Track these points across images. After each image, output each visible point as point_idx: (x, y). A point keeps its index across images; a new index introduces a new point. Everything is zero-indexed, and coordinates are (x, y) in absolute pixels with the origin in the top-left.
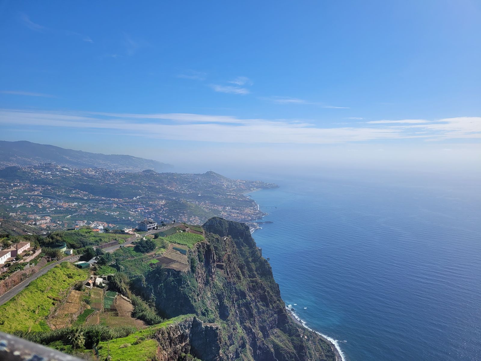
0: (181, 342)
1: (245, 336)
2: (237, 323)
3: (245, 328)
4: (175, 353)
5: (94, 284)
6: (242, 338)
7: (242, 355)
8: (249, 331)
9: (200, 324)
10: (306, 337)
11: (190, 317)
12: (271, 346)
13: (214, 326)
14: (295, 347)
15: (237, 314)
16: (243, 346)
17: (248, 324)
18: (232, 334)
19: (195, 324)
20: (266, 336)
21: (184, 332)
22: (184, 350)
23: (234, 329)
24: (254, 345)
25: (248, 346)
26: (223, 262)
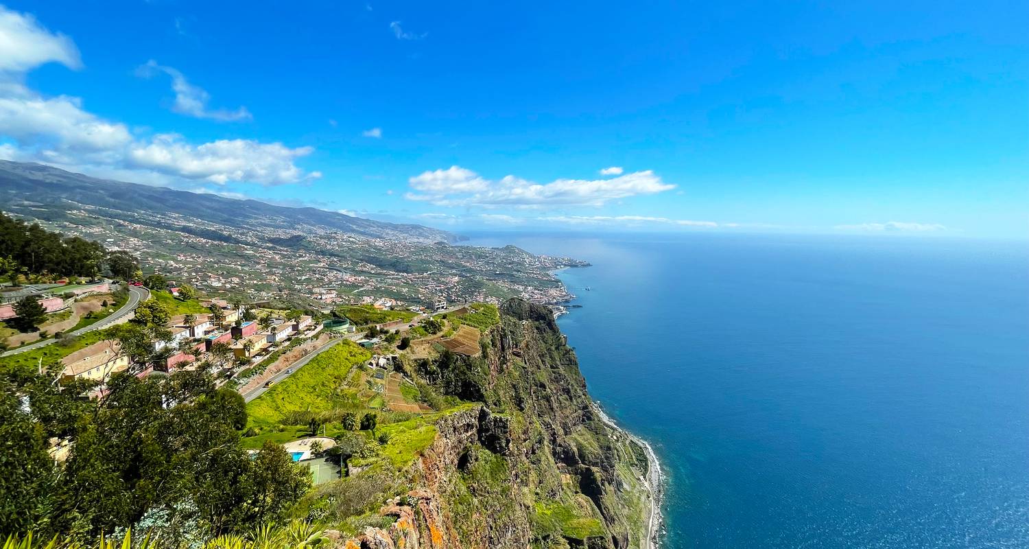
0: (466, 431)
1: (544, 431)
2: (535, 417)
3: (543, 422)
5: (377, 365)
6: (540, 433)
7: (538, 452)
8: (547, 426)
9: (488, 414)
10: (615, 438)
11: (477, 406)
12: (573, 444)
13: (504, 417)
14: (601, 447)
15: (535, 407)
16: (540, 442)
17: (547, 419)
18: (527, 428)
19: (483, 414)
20: (568, 433)
21: (470, 421)
22: (470, 440)
23: (530, 423)
24: (554, 441)
25: (545, 443)
26: (520, 349)
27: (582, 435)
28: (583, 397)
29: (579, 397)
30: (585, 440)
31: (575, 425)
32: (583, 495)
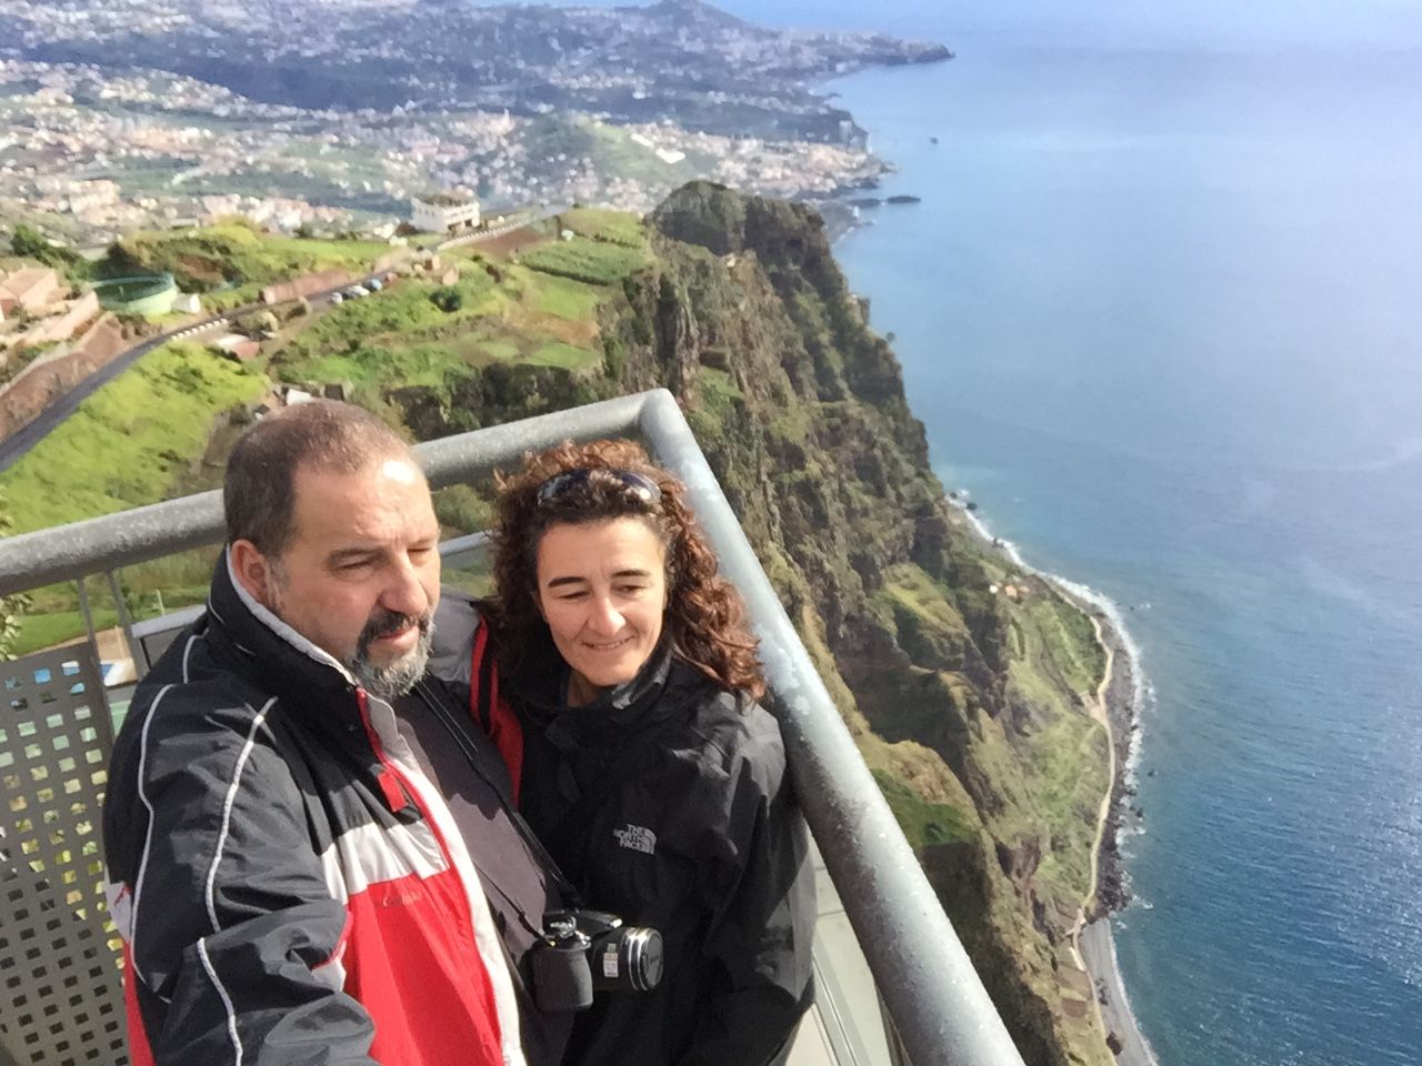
1: (801, 582)
3: (801, 559)
8: (813, 568)
14: (968, 621)
17: (809, 548)
20: (872, 584)
24: (829, 609)
26: (723, 345)
27: (914, 587)
28: (918, 480)
29: (907, 481)
30: (923, 602)
31: (892, 561)
32: (916, 747)
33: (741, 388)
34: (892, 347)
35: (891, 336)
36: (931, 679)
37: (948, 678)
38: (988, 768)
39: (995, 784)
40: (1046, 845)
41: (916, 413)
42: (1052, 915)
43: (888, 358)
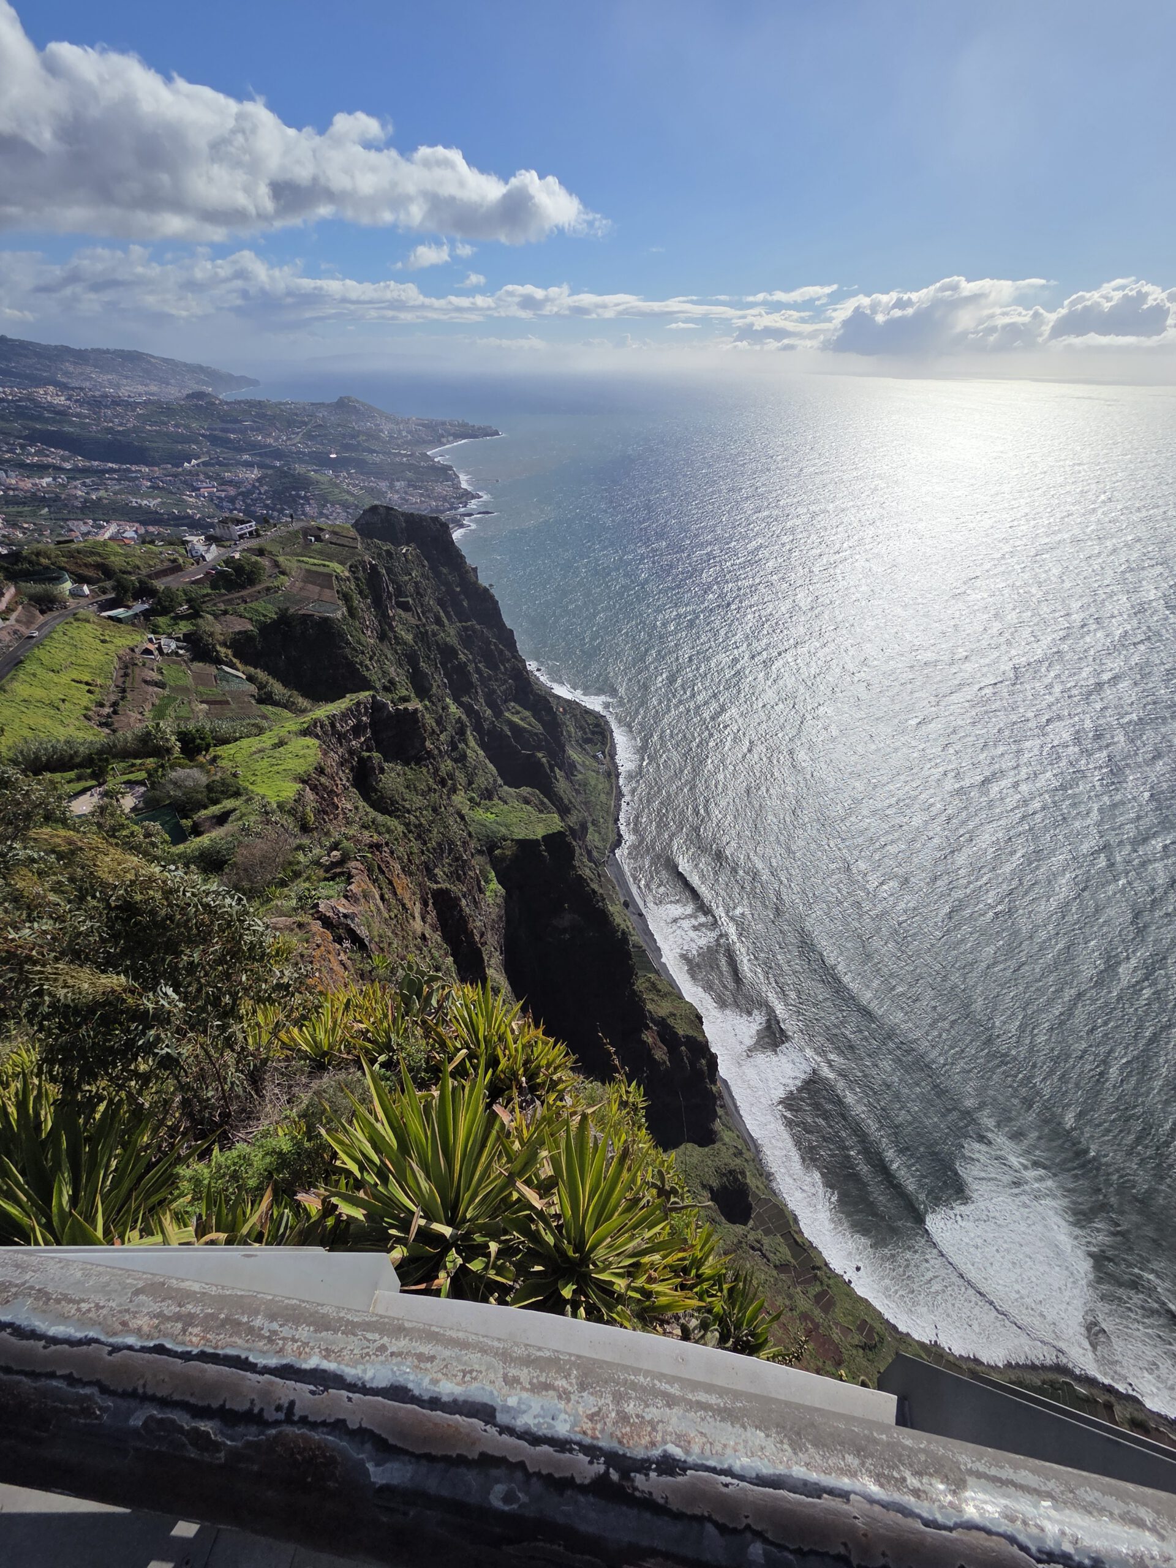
0: (357, 736)
1: (464, 717)
2: (448, 700)
3: (461, 704)
4: (351, 752)
5: (161, 652)
6: (459, 721)
7: (461, 746)
8: (469, 710)
9: (385, 705)
10: (561, 709)
11: (364, 695)
12: (506, 729)
13: (410, 706)
14: (544, 726)
15: (445, 684)
16: (461, 732)
17: (465, 699)
18: (441, 716)
19: (377, 707)
20: (498, 714)
21: (360, 721)
22: (365, 747)
23: (443, 709)
24: (478, 728)
25: (469, 731)
26: (406, 596)
27: (518, 713)
28: (513, 659)
29: (508, 660)
30: (522, 719)
31: (506, 701)
32: (529, 789)
33: (420, 619)
34: (492, 591)
35: (491, 585)
36: (533, 755)
37: (540, 755)
38: (562, 793)
39: (566, 801)
40: (589, 824)
41: (508, 623)
42: (595, 854)
43: (492, 597)
